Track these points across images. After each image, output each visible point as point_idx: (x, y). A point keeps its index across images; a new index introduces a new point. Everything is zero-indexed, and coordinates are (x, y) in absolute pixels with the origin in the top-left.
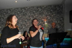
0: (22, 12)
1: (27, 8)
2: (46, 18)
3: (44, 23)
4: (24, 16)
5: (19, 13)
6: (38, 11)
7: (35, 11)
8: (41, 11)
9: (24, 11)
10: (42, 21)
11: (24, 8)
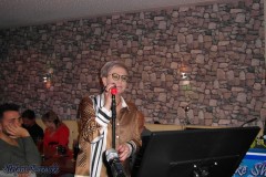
0: (90, 35)
2: (187, 59)
3: (178, 80)
10: (171, 72)
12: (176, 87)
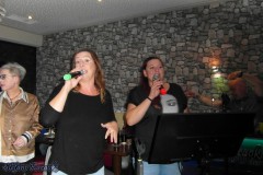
0: (127, 35)
1: (144, 18)
2: (218, 53)
3: (210, 74)
4: (136, 51)
5: (117, 37)
6: (184, 27)
7: (176, 26)
8: (199, 25)
9: (134, 31)
10: (203, 66)
11: (136, 21)
12: (207, 80)
